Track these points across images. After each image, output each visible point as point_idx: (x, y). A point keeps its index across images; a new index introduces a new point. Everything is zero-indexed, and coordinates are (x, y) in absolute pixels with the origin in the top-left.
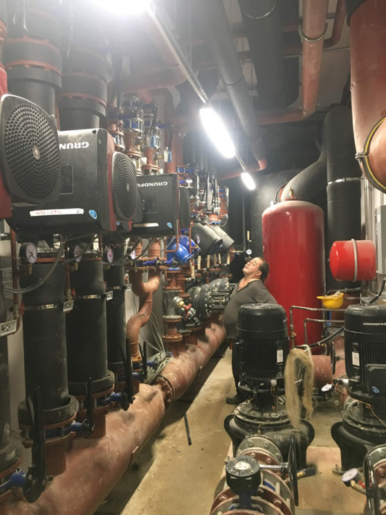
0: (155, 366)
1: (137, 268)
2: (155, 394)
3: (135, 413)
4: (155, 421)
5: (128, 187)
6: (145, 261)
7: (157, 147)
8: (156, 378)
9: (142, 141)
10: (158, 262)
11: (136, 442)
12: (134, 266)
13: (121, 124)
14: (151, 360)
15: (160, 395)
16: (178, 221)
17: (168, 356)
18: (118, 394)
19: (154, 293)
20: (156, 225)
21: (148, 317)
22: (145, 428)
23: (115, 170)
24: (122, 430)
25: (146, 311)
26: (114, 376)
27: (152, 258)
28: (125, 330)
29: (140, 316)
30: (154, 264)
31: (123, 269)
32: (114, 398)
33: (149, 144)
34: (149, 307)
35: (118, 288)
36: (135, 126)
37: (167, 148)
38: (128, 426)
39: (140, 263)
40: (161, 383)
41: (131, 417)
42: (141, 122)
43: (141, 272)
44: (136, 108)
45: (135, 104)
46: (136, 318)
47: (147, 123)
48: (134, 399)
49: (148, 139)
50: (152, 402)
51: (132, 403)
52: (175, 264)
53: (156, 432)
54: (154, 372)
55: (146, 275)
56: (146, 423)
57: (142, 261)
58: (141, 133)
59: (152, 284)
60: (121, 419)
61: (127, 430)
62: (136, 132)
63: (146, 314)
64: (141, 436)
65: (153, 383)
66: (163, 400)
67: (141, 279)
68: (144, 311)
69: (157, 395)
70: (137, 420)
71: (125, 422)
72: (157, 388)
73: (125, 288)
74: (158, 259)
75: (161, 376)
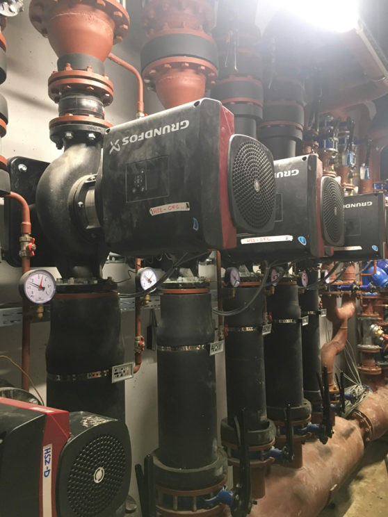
0: (354, 399)
1: (331, 293)
2: (352, 430)
3: (332, 448)
4: (354, 460)
5: (336, 211)
6: (340, 286)
7: (353, 165)
8: (352, 412)
9: (337, 160)
10: (355, 286)
11: (335, 479)
12: (328, 290)
13: (316, 146)
14: (348, 392)
15: (358, 433)
16: (384, 243)
17: (367, 390)
18: (315, 425)
19: (349, 319)
20: (359, 248)
21: (343, 345)
22: (343, 466)
23: (324, 195)
24: (319, 464)
25: (342, 338)
26: (310, 405)
27: (346, 282)
28: (320, 357)
29: (334, 343)
30: (351, 288)
31: (317, 293)
32: (311, 429)
33: (344, 163)
34: (344, 334)
35: (312, 312)
36: (329, 145)
37: (364, 164)
38: (325, 461)
39: (334, 287)
40: (358, 418)
41: (328, 452)
42: (336, 141)
43: (335, 297)
44: (332, 128)
45: (331, 124)
46: (330, 345)
47: (341, 141)
48: (333, 433)
50: (349, 439)
51: (331, 437)
52: (373, 289)
53: (353, 473)
54: (351, 406)
55: (339, 300)
56: (344, 460)
57: (336, 286)
59: (346, 310)
60: (317, 451)
61: (324, 465)
63: (340, 342)
64: (339, 474)
65: (349, 417)
66: (361, 437)
67: (335, 304)
68: (338, 338)
69: (355, 431)
70: (335, 455)
71: (321, 456)
72: (354, 423)
73: (320, 313)
74: (355, 283)
75: (358, 411)
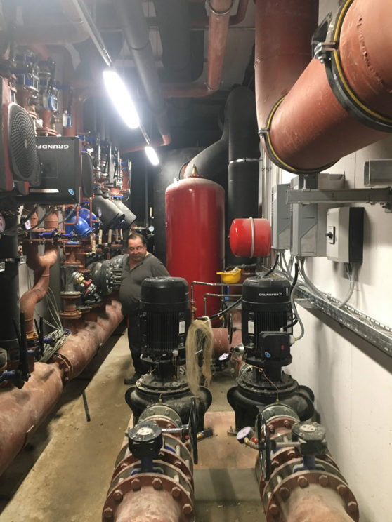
0: (52, 343)
1: (32, 240)
2: (51, 372)
3: (30, 392)
4: (52, 399)
5: (26, 144)
6: (42, 233)
7: (55, 109)
8: (53, 356)
9: (38, 101)
10: (56, 234)
11: (31, 421)
12: (28, 237)
13: (13, 79)
14: (48, 337)
15: (57, 373)
16: (80, 188)
17: (67, 334)
18: (11, 372)
19: (51, 267)
20: (56, 191)
21: (45, 292)
22: (41, 406)
23: (12, 124)
24: (15, 410)
25: (44, 285)
26: (6, 354)
27: (49, 230)
28: (19, 305)
29: (35, 291)
30: (52, 236)
31: (16, 240)
32: (7, 377)
33: (45, 105)
34: (46, 282)
35: (11, 259)
36: (29, 82)
37: (66, 112)
38: (23, 406)
39: (36, 235)
40: (58, 361)
41: (26, 396)
42: (36, 80)
43: (36, 244)
44: (31, 64)
45: (30, 59)
46: (31, 293)
47: (43, 83)
48: (30, 376)
49: (45, 99)
50: (48, 380)
51: (27, 380)
52: (75, 237)
53: (52, 411)
54: (51, 350)
55: (42, 248)
56: (42, 401)
57: (37, 233)
58: (36, 92)
59: (48, 258)
60: (14, 398)
61: (21, 410)
62: (31, 90)
63: (42, 290)
64: (36, 415)
65: (50, 361)
66: (60, 378)
67: (37, 251)
68: (40, 285)
69: (55, 373)
70: (32, 399)
71: (18, 401)
72: (54, 366)
73: (19, 260)
74: (56, 230)
75: (58, 354)
